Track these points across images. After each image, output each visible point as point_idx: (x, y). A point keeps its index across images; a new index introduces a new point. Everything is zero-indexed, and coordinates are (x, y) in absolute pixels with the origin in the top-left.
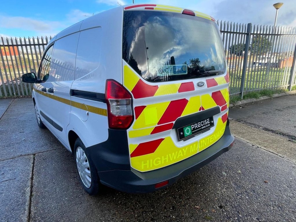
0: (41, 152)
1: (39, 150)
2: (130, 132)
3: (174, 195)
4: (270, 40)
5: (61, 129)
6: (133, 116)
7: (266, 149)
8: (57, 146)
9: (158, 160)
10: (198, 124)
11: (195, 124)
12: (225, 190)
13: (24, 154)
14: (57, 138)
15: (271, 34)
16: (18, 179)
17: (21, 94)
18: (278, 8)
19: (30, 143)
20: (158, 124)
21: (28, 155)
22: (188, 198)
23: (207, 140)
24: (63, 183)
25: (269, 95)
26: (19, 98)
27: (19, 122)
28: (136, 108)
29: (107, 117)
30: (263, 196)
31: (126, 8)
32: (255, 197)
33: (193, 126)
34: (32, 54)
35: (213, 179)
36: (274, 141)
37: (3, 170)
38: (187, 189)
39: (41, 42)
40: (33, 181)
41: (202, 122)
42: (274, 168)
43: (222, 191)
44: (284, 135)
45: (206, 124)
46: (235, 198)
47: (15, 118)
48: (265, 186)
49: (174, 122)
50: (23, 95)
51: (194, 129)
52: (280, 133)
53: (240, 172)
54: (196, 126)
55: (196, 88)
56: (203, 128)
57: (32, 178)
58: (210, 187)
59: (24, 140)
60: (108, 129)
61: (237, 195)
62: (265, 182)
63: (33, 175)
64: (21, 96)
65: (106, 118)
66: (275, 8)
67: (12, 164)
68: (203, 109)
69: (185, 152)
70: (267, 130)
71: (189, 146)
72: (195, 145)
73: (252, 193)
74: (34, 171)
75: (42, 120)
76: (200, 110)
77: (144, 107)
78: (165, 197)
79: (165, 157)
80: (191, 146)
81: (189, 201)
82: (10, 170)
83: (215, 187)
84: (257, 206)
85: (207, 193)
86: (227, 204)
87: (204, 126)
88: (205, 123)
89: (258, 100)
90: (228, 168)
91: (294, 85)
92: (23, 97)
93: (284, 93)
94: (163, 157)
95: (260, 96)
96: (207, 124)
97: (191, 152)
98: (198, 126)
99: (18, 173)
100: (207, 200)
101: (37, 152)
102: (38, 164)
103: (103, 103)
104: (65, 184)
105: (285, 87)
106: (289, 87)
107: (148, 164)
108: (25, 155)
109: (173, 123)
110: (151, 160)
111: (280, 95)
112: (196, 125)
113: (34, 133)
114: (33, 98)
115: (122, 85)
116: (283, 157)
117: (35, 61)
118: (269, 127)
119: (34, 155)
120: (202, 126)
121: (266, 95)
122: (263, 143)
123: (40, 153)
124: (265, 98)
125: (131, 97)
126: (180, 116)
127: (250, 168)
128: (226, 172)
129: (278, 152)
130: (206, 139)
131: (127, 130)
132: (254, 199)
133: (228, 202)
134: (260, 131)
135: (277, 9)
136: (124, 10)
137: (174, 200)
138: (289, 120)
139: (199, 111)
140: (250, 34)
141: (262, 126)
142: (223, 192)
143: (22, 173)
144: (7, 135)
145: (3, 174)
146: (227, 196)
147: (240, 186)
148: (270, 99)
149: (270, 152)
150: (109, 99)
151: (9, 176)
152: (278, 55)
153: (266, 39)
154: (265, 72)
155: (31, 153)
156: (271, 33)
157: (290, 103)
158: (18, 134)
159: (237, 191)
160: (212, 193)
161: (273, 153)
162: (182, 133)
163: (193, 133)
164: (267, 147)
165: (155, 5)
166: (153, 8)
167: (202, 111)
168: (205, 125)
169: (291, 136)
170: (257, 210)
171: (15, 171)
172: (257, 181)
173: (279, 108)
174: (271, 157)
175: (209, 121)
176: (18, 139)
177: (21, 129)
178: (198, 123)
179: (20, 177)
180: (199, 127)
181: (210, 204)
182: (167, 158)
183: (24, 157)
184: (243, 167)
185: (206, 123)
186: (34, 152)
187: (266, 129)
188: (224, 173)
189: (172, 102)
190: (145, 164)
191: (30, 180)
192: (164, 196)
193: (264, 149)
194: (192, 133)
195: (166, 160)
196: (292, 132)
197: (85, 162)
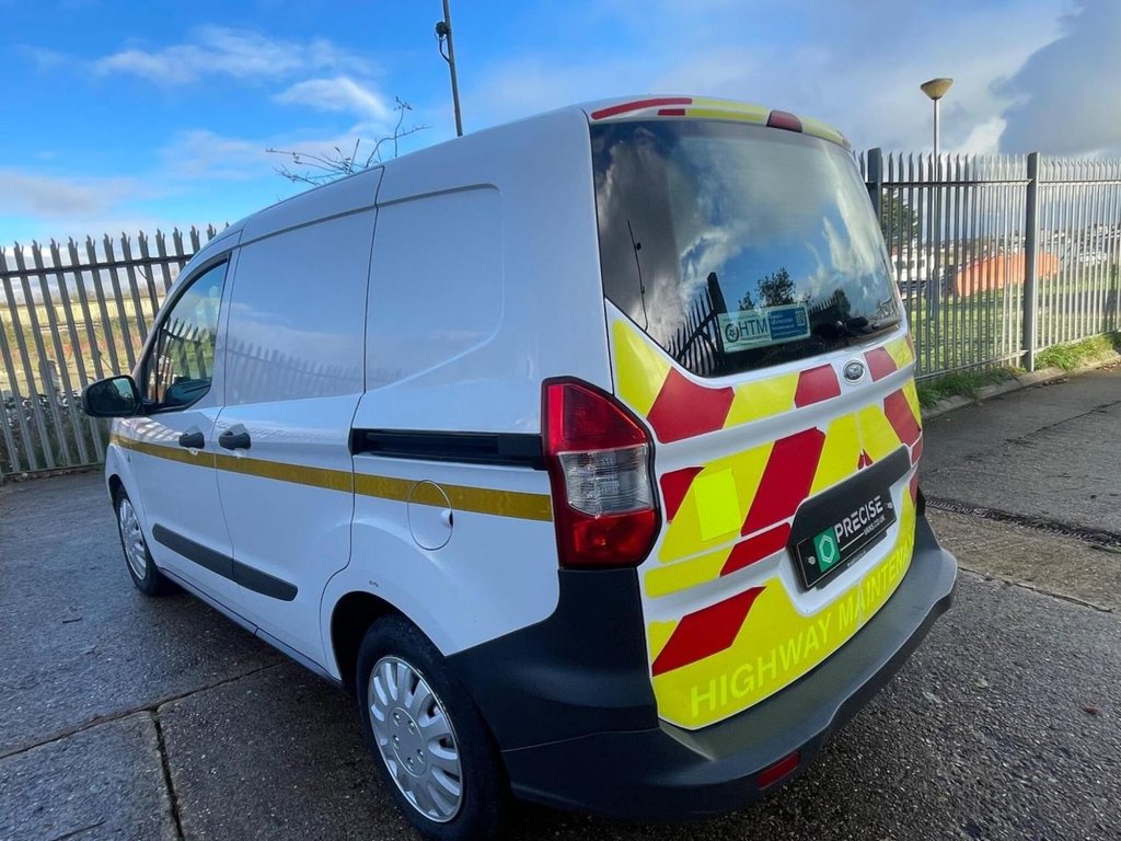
0: (179, 694)
1: (167, 688)
2: (650, 574)
3: (780, 806)
4: (905, 203)
5: (285, 592)
6: (657, 511)
7: (1040, 588)
8: (240, 662)
9: (745, 674)
10: (851, 520)
11: (845, 521)
12: (959, 762)
13: (110, 711)
14: (252, 629)
15: (926, 183)
16: (114, 821)
17: (24, 465)
18: (938, 94)
19: (118, 661)
20: (745, 531)
21: (129, 713)
22: (837, 811)
23: (882, 575)
24: (317, 818)
25: (969, 393)
26: (15, 481)
27: (49, 583)
28: (665, 477)
29: (553, 524)
30: (1107, 767)
31: (595, 115)
32: (1077, 773)
33: (839, 530)
34: (31, 305)
35: (900, 723)
36: (1048, 557)
37: (33, 792)
38: (821, 775)
39: (102, 258)
40: (183, 823)
41: (862, 509)
42: (1098, 655)
43: (950, 767)
44: (1064, 528)
45: (873, 516)
46: (1009, 790)
47: (24, 566)
48: (1095, 728)
49: (790, 520)
50: (34, 467)
51: (844, 540)
52: (1048, 525)
53: (985, 684)
54: (848, 525)
56: (867, 531)
57: (175, 813)
58: (903, 755)
59: (93, 652)
60: (559, 571)
61: (1014, 774)
62: (1091, 712)
63: (173, 799)
64: (25, 475)
65: (547, 529)
66: (929, 95)
67: (69, 761)
68: (868, 461)
69: (824, 630)
70: (1000, 519)
71: (832, 606)
72: (850, 599)
73: (1061, 760)
74: (174, 781)
75: (158, 563)
76: (860, 466)
77: (693, 472)
78: (749, 818)
79: (767, 660)
80: (842, 606)
81: (846, 821)
82: (69, 789)
83: (921, 754)
84: (1104, 809)
85: (901, 781)
86: (991, 815)
87: (868, 523)
88: (870, 512)
89: (935, 412)
90: (935, 674)
91: (1041, 350)
92: (35, 476)
93: (1014, 381)
94: (760, 660)
95: (940, 399)
96: (878, 516)
97: (841, 629)
98: (852, 528)
99: (108, 798)
100: (912, 809)
101: (161, 699)
102: (185, 749)
103: (532, 470)
104: (327, 817)
105: (1014, 360)
106: (1025, 359)
107: (711, 695)
108: (114, 717)
109: (787, 524)
110: (723, 678)
111: (1004, 388)
113: (125, 619)
114: (108, 476)
115: (611, 398)
116: (1109, 611)
117: (46, 333)
118: (1005, 506)
119: (154, 709)
120: (864, 527)
121: (958, 394)
122: (1015, 565)
123: (176, 698)
124: (956, 405)
125: (649, 439)
126: (807, 495)
127: (1015, 663)
128: (935, 691)
129: (1082, 596)
130: (879, 575)
131: (638, 568)
132: (1081, 783)
133: (991, 808)
134: (981, 523)
135: (935, 99)
136: (592, 120)
137: (789, 828)
138: (1065, 476)
139: (858, 471)
140: (879, 184)
141: (980, 503)
142: (955, 769)
143: (127, 795)
144: (11, 638)
145: (41, 809)
146: (978, 781)
147: (1009, 736)
148: (975, 405)
149: (1054, 596)
150: (560, 454)
151: (68, 814)
152: (943, 251)
153: (893, 201)
154: (923, 313)
155: (139, 704)
156: (926, 179)
157: (1044, 413)
158: (58, 629)
159: (1006, 761)
160: (921, 779)
161: (1065, 598)
162: (812, 560)
163: (843, 555)
164: (1038, 579)
165: (688, 101)
166: (681, 112)
167: (865, 467)
168: (872, 520)
169: (1094, 531)
170: (1108, 826)
171: (93, 789)
172: (1059, 712)
173: (1014, 435)
174: (1068, 616)
175: (879, 503)
176: (63, 650)
177: (63, 608)
178: (853, 516)
179: (119, 813)
180: (856, 528)
181: (927, 823)
182: (773, 664)
183: (113, 723)
184: (991, 665)
185: (872, 512)
186: (146, 698)
187: (999, 516)
188: (930, 696)
189: (778, 443)
190: (704, 697)
191: (169, 819)
192: (742, 818)
193: (1032, 589)
194: (841, 553)
195: (769, 670)
196: (1089, 517)
197: (427, 717)
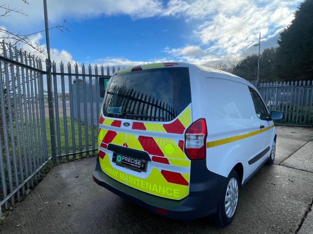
10: (128, 159)
20: (102, 141)
23: (137, 181)
33: (124, 158)
41: (133, 159)
55: (122, 126)
68: (127, 146)
69: (116, 174)
71: (119, 171)
76: (124, 145)
80: (121, 173)
88: (135, 162)
96: (138, 165)
112: (126, 158)
120: (131, 163)
162: (114, 157)
163: (123, 163)
168: (135, 164)
175: (140, 163)
180: (128, 161)
182: (107, 169)
189: (109, 131)
